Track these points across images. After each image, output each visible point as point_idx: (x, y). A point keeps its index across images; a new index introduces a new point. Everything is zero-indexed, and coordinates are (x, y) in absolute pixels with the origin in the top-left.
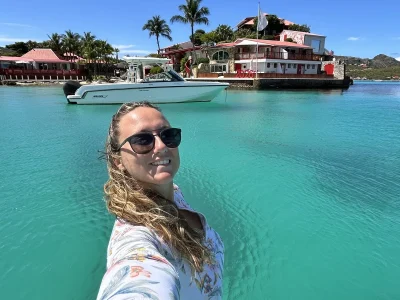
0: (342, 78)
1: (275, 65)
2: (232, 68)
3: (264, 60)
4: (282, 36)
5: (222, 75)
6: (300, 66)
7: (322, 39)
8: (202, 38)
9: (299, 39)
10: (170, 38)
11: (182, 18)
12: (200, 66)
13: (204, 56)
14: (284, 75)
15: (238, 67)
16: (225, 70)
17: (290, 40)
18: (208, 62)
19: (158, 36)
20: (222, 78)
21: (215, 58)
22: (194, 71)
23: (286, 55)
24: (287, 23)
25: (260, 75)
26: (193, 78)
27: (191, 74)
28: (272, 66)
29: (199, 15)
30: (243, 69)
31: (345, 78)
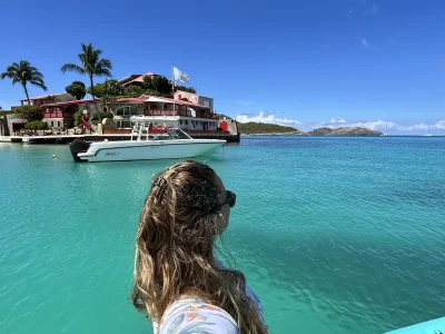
0: (235, 134)
1: (187, 122)
3: (178, 117)
4: (176, 96)
6: (205, 124)
7: (210, 100)
9: (193, 100)
10: (45, 88)
11: (78, 68)
12: (104, 121)
17: (186, 100)
18: (111, 116)
19: (24, 84)
21: (119, 113)
23: (193, 113)
28: (184, 123)
31: (239, 134)
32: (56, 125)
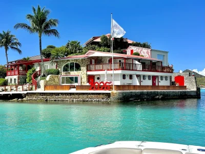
0: (195, 89)
1: (131, 77)
2: (85, 79)
3: (120, 72)
4: (128, 51)
5: (74, 87)
6: (154, 78)
8: (53, 52)
9: (145, 53)
11: (29, 28)
12: (48, 78)
13: (54, 67)
14: (140, 87)
15: (91, 78)
16: (76, 81)
20: (73, 91)
22: (42, 83)
23: (140, 67)
24: (130, 42)
25: (118, 87)
26: (39, 91)
27: (38, 86)
28: (127, 78)
29: (47, 26)
30: (96, 80)
31: (198, 89)
32: (13, 82)
